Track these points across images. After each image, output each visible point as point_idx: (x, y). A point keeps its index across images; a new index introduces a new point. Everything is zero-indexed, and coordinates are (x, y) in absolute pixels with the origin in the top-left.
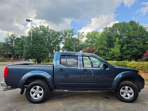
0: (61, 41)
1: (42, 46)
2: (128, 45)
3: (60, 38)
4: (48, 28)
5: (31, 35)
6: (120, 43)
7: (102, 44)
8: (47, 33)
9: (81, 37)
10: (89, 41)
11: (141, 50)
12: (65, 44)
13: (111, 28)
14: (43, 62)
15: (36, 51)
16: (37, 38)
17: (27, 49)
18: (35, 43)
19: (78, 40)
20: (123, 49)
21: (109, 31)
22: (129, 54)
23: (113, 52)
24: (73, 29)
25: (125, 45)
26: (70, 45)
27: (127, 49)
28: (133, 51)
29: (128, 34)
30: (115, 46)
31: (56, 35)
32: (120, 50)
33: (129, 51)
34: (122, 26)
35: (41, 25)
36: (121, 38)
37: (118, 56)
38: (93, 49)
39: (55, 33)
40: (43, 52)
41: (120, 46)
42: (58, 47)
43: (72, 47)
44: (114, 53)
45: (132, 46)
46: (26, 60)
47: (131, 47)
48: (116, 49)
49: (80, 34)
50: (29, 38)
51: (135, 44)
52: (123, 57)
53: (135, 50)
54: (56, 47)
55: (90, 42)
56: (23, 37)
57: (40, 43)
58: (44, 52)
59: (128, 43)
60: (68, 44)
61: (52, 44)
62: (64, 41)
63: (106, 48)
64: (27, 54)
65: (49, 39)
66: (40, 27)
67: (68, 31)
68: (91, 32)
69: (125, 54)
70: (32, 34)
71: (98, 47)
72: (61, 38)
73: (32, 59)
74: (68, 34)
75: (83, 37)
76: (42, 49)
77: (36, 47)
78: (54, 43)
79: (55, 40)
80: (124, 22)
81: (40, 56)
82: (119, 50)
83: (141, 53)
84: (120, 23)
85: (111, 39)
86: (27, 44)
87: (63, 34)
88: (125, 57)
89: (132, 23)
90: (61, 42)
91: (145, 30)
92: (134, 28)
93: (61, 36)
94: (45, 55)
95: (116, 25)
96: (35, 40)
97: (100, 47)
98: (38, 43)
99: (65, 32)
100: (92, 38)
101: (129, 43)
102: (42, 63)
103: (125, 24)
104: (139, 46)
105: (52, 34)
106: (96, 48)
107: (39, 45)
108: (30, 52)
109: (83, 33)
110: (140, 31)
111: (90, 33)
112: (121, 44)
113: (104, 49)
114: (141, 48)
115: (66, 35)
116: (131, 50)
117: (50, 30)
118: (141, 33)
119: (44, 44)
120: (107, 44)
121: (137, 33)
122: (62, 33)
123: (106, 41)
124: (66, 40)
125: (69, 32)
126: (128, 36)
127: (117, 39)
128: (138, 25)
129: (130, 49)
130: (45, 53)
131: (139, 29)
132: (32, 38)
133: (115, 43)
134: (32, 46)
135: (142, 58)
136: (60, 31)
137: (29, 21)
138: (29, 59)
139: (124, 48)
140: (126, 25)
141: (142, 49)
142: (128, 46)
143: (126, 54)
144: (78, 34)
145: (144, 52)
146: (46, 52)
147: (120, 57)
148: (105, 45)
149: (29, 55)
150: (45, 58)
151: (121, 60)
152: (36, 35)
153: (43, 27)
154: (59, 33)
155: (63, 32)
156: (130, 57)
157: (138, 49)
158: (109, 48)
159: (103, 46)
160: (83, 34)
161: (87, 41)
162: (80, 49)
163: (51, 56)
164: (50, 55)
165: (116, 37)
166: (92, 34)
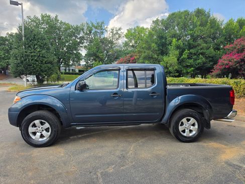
0: (83, 43)
1: (44, 51)
2: (191, 50)
3: (80, 37)
4: (56, 20)
5: (22, 31)
6: (178, 47)
7: (149, 48)
8: (56, 28)
9: (117, 36)
10: (131, 44)
11: (211, 59)
12: (89, 49)
13: (166, 21)
14: (48, 81)
15: (32, 60)
16: (34, 38)
17: (16, 57)
18: (30, 46)
19: (111, 42)
20: (182, 57)
21: (161, 27)
22: (191, 66)
23: (167, 63)
24: (103, 23)
25: (186, 51)
26: (97, 52)
27: (189, 58)
28: (198, 61)
29: (191, 32)
30: (170, 52)
31: (72, 32)
32: (178, 60)
33: (191, 61)
34: (183, 18)
35: (43, 14)
36: (180, 39)
37: (175, 69)
38: (135, 57)
39: (70, 29)
40: (45, 63)
41: (177, 52)
42: (75, 54)
43: (102, 54)
44: (168, 65)
45: (197, 52)
46: (16, 77)
47: (195, 54)
48: (172, 58)
49: (115, 32)
50: (18, 37)
51: (201, 49)
52: (181, 71)
53: (201, 60)
54: (73, 54)
55: (133, 46)
56: (11, 35)
57: (40, 46)
58: (48, 63)
59: (190, 47)
60: (95, 50)
61: (65, 49)
62: (86, 44)
63: (156, 56)
64: (18, 66)
65: (60, 39)
66: (43, 17)
67: (93, 26)
68: (133, 28)
69: (185, 67)
70: (25, 29)
71: (143, 55)
72: (82, 38)
73: (26, 75)
74: (93, 32)
75: (119, 37)
76: (44, 57)
77: (33, 54)
78: (69, 47)
79: (71, 42)
80: (186, 11)
81: (42, 71)
82: (176, 59)
83: (211, 63)
84: (180, 12)
85: (163, 41)
86: (16, 48)
87: (85, 31)
88: (185, 71)
89: (199, 13)
90: (81, 45)
91: (218, 25)
92: (201, 22)
93: (81, 35)
94: (50, 68)
95: (174, 16)
96: (30, 41)
97: (146, 54)
98: (36, 46)
99: (88, 28)
100: (134, 39)
101: (192, 48)
102: (45, 82)
103: (189, 14)
104: (207, 52)
105: (64, 31)
106: (140, 56)
107: (38, 50)
108: (22, 62)
109: (120, 29)
110: (212, 28)
111: (131, 29)
112: (180, 49)
113: (152, 58)
114: (211, 55)
115: (90, 32)
116: (195, 60)
117: (60, 23)
118: (212, 31)
119: (48, 49)
120: (157, 49)
121: (206, 30)
122: (83, 29)
123: (156, 43)
124: (91, 42)
125: (96, 28)
126: (192, 36)
127: (174, 40)
128: (209, 16)
129: (194, 57)
130: (49, 65)
131: (210, 23)
132: (25, 36)
133: (170, 47)
134: (26, 52)
135: (212, 72)
136: (79, 25)
137: (17, 4)
138: (22, 76)
139: (184, 55)
140: (189, 16)
141: (212, 57)
142: (191, 53)
143: (187, 66)
144: (111, 31)
145: (216, 63)
146: (51, 63)
147: (177, 71)
148: (154, 51)
149: (20, 68)
150: (51, 74)
151: (179, 76)
152: (32, 31)
153: (48, 17)
154: (77, 30)
155: (85, 28)
156: (193, 71)
157: (206, 58)
158: (160, 57)
159: (151, 53)
160: (119, 32)
161: (126, 44)
162: (116, 58)
163: (65, 70)
164: (63, 68)
165: (172, 37)
166: (135, 33)
